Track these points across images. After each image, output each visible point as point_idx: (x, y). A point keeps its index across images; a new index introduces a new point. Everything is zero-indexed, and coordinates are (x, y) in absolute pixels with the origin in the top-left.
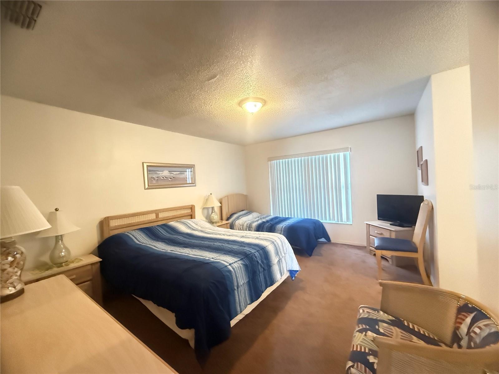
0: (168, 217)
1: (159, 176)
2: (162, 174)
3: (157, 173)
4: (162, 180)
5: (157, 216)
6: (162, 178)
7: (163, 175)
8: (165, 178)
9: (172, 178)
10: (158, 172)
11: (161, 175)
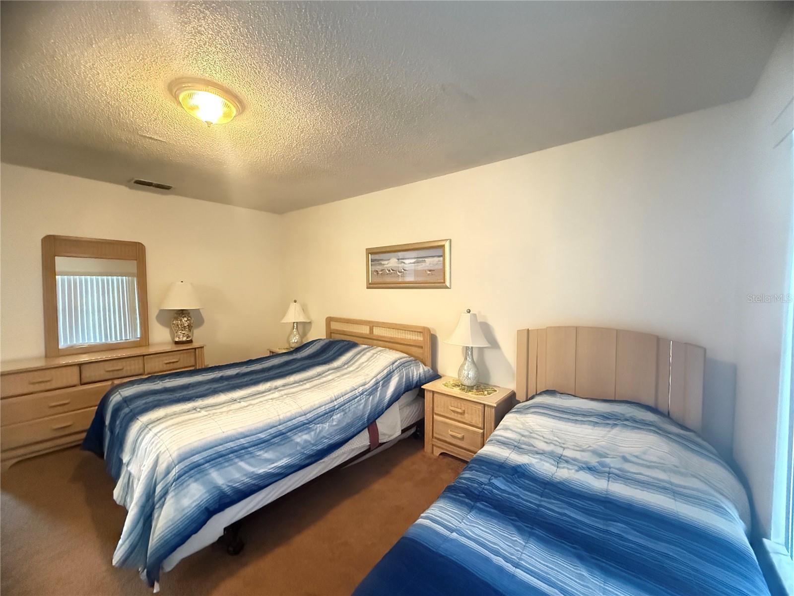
0: (384, 337)
1: (383, 269)
2: (387, 264)
3: (381, 264)
4: (388, 274)
5: (371, 330)
6: (388, 272)
7: (389, 265)
8: (392, 271)
9: (403, 271)
10: (383, 262)
11: (387, 266)
